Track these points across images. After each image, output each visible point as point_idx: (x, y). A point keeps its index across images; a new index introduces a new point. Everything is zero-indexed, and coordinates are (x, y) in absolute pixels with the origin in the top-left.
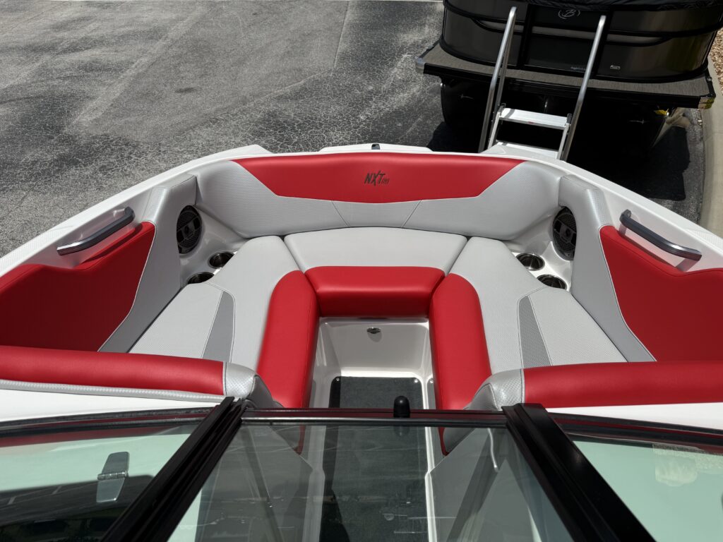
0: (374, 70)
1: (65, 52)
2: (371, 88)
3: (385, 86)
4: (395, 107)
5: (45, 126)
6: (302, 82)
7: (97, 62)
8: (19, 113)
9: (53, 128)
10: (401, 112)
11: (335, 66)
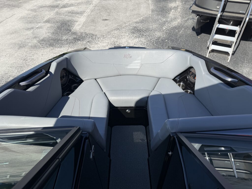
0: (164, 15)
1: (62, 7)
2: (164, 20)
3: (169, 19)
4: (174, 26)
5: (65, 29)
6: (142, 18)
7: (74, 11)
8: (56, 26)
9: (68, 30)
10: (176, 27)
11: (151, 13)
